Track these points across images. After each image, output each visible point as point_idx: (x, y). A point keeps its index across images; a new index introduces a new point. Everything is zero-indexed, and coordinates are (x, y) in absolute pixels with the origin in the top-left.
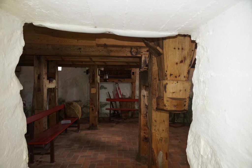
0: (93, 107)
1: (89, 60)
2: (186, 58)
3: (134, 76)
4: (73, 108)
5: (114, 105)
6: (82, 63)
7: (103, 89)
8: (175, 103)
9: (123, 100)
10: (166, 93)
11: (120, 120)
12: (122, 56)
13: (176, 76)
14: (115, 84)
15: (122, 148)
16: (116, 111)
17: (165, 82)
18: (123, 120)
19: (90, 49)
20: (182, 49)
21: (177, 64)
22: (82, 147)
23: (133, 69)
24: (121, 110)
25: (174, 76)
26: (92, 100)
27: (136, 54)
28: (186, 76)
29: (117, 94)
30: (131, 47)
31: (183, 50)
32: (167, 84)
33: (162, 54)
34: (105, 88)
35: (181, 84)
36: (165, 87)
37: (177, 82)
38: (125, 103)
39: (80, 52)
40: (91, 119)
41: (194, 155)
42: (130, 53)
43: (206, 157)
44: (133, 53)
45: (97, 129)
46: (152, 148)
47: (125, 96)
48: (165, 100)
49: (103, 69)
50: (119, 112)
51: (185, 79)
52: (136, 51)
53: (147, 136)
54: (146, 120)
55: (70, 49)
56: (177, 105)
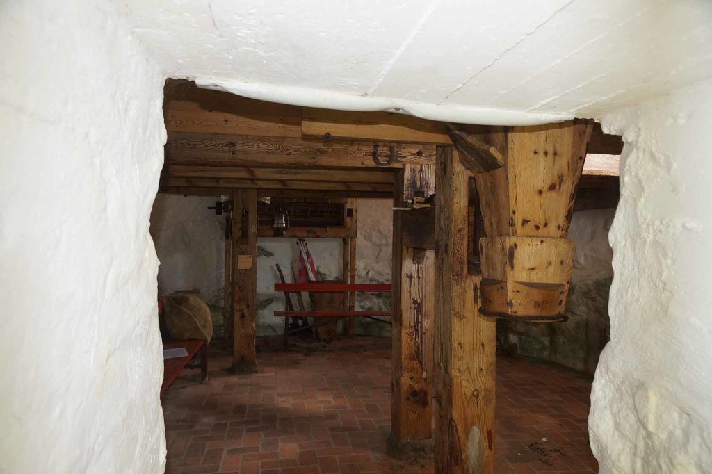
0: (243, 310)
1: (243, 174)
2: (564, 179)
3: (351, 219)
4: (188, 311)
5: (294, 302)
6: (218, 182)
7: (263, 257)
8: (536, 295)
9: (319, 288)
10: (512, 270)
11: (315, 345)
12: (350, 165)
13: (538, 224)
14: (297, 243)
15: (342, 423)
16: (301, 319)
17: (509, 242)
18: (323, 343)
19: (261, 145)
20: (555, 154)
21: (540, 192)
22: (226, 424)
23: (349, 200)
24: (314, 317)
25: (532, 225)
26: (240, 288)
27: (389, 162)
28: (561, 225)
29: (304, 271)
30: (376, 143)
31: (557, 158)
32: (516, 245)
33: (500, 167)
34: (269, 254)
35: (550, 247)
36: (511, 256)
37: (542, 242)
38: (327, 295)
39: (231, 154)
40: (236, 344)
41: (617, 433)
42: (371, 158)
43: (663, 436)
44: (380, 158)
45: (256, 372)
46: (451, 418)
47: (324, 274)
48: (510, 288)
49: (268, 200)
50: (308, 321)
51: (559, 233)
52: (389, 153)
53: (417, 387)
54: (416, 342)
55: (203, 146)
56: (543, 302)
